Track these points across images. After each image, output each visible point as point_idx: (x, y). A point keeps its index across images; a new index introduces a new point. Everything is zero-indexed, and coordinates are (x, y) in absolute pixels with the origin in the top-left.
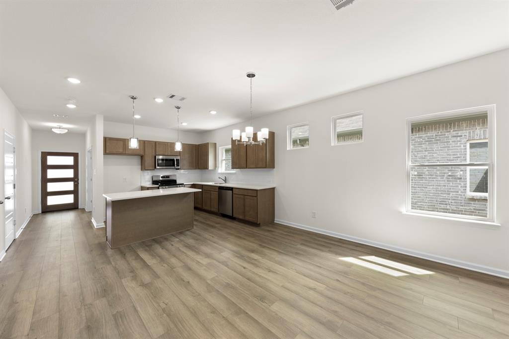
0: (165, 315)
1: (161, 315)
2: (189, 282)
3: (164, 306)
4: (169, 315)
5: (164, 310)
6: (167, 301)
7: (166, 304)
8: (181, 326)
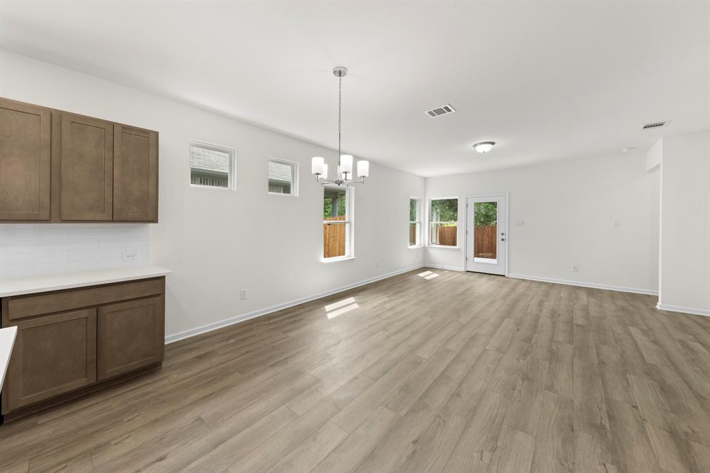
0: (499, 444)
1: (503, 449)
2: (415, 442)
3: (487, 455)
4: (496, 439)
5: (493, 450)
6: (475, 454)
7: (482, 452)
8: (498, 419)
